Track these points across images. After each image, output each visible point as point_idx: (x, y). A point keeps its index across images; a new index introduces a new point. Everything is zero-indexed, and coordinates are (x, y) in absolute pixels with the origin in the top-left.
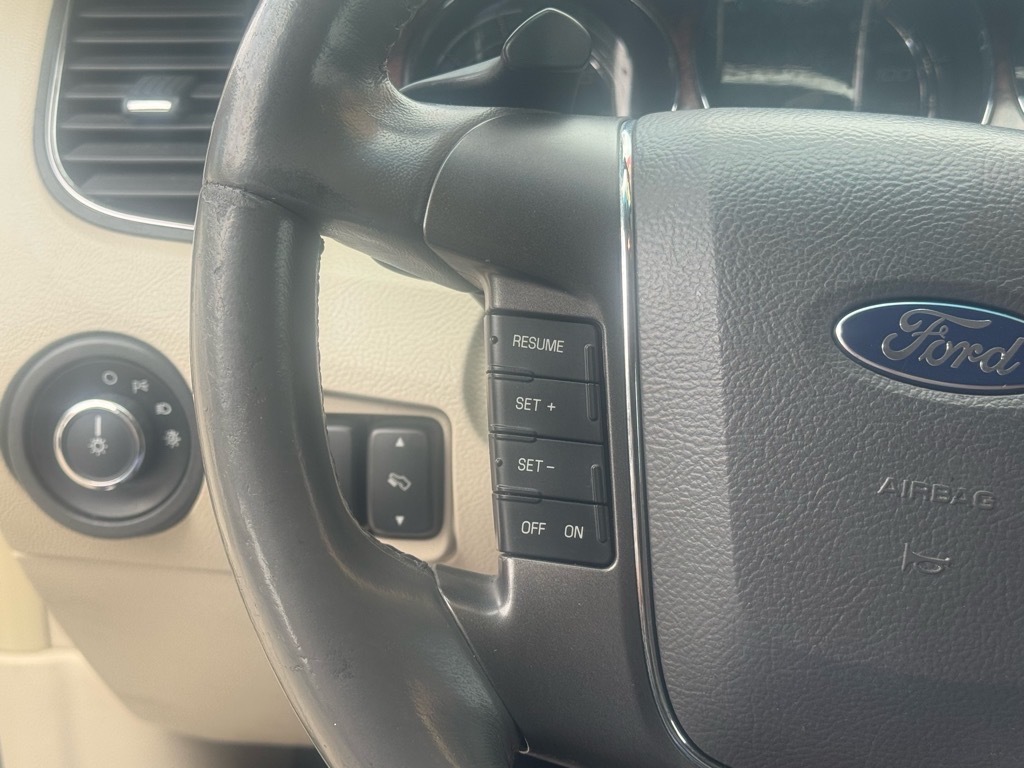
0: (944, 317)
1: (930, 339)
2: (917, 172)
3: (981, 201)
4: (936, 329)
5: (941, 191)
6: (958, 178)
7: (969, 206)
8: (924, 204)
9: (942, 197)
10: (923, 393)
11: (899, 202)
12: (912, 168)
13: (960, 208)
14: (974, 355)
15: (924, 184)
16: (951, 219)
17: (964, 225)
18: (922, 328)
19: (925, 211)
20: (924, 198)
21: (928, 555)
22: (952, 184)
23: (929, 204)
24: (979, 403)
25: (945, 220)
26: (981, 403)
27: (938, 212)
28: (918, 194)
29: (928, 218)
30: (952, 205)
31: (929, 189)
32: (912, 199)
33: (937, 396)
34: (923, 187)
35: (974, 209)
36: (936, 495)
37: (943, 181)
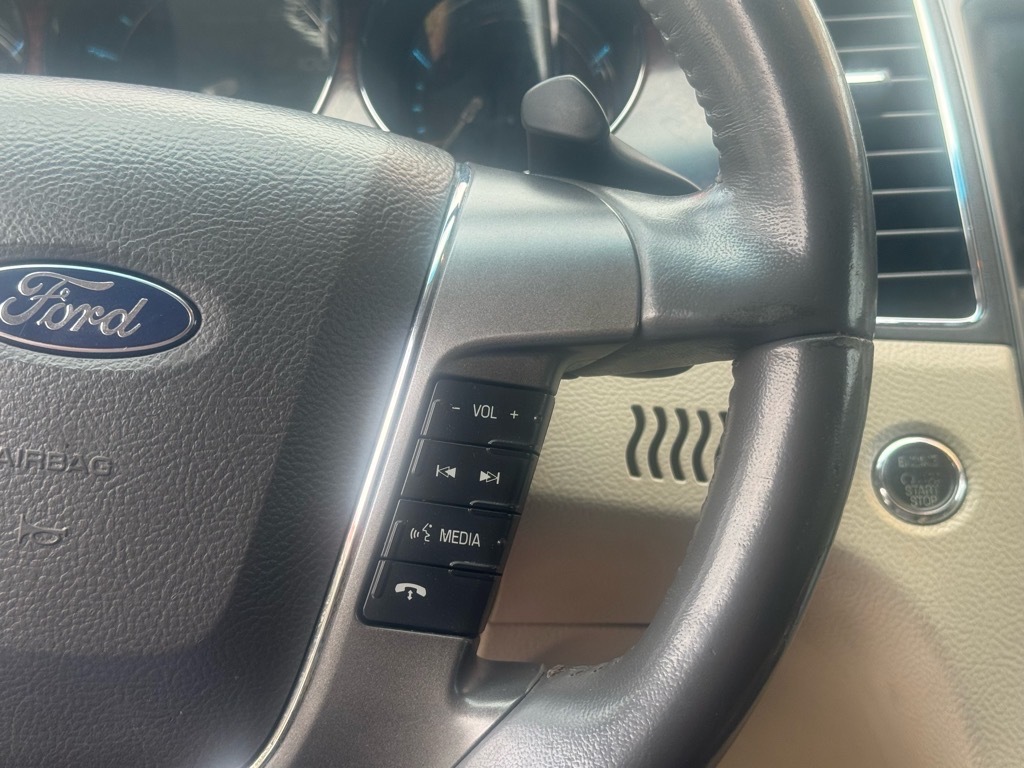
0: (65, 279)
1: (50, 303)
2: (54, 133)
3: (113, 161)
4: (57, 292)
5: (75, 152)
6: (96, 139)
7: (101, 167)
8: (54, 164)
9: (74, 157)
10: (40, 358)
11: (29, 163)
12: (50, 129)
13: (91, 169)
14: (95, 317)
15: (58, 144)
16: (79, 179)
17: (91, 186)
18: (42, 292)
19: (54, 171)
20: (54, 159)
21: (45, 525)
22: (88, 144)
23: (59, 164)
24: (96, 366)
25: (74, 180)
26: (100, 365)
27: (67, 172)
28: (49, 154)
29: (55, 179)
30: (82, 166)
31: (62, 149)
32: (42, 159)
33: (54, 361)
34: (57, 147)
35: (105, 169)
36: (51, 464)
37: (79, 142)
